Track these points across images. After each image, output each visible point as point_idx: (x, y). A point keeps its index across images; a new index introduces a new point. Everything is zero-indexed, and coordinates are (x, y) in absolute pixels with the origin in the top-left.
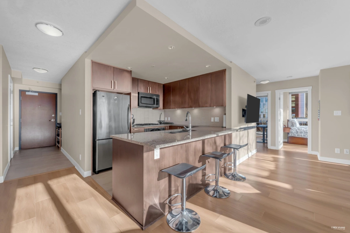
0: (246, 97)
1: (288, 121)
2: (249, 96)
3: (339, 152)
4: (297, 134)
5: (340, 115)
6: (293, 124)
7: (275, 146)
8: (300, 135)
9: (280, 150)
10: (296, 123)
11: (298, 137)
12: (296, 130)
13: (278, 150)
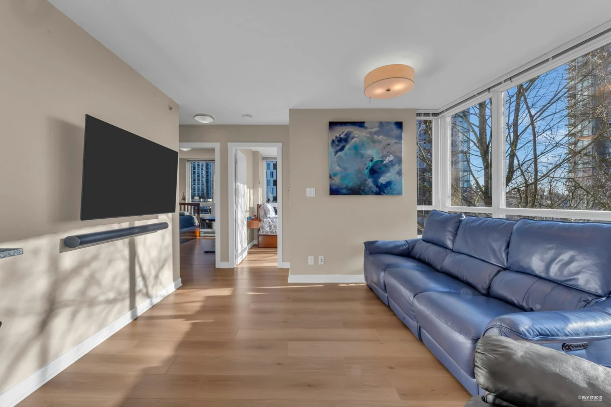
0: (82, 123)
1: (259, 206)
2: (89, 119)
3: (313, 264)
4: (270, 231)
5: (314, 196)
6: (266, 212)
7: (227, 260)
8: (274, 231)
9: (237, 268)
10: (269, 210)
11: (272, 234)
12: (270, 223)
13: (234, 269)
